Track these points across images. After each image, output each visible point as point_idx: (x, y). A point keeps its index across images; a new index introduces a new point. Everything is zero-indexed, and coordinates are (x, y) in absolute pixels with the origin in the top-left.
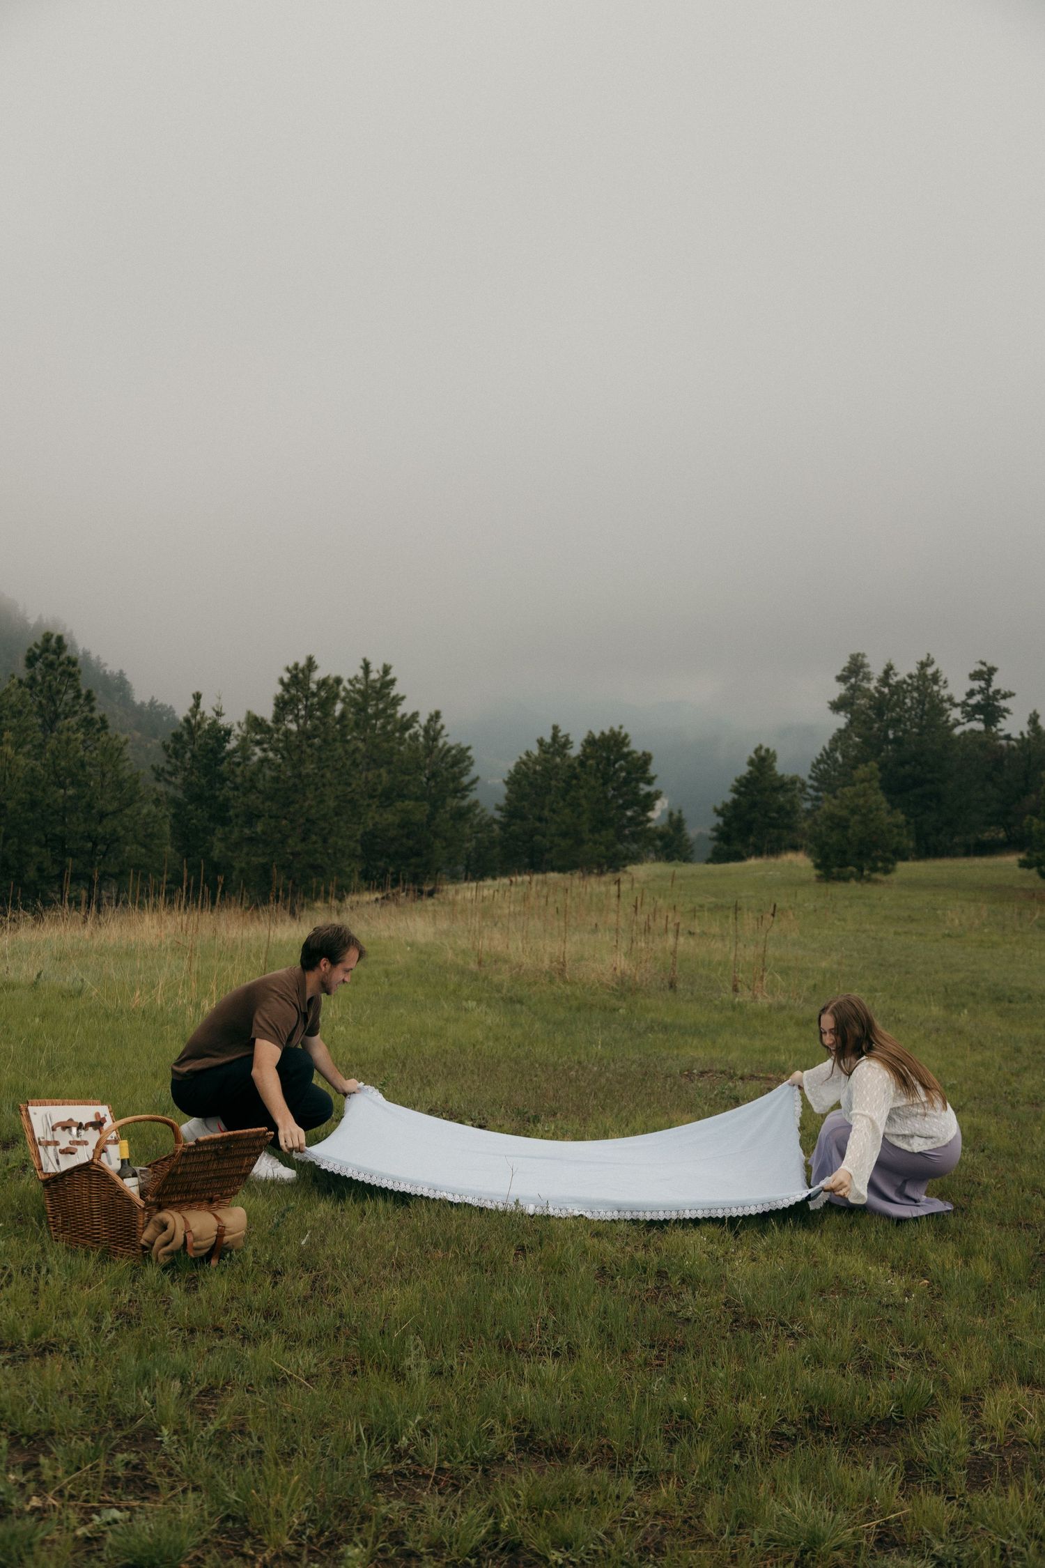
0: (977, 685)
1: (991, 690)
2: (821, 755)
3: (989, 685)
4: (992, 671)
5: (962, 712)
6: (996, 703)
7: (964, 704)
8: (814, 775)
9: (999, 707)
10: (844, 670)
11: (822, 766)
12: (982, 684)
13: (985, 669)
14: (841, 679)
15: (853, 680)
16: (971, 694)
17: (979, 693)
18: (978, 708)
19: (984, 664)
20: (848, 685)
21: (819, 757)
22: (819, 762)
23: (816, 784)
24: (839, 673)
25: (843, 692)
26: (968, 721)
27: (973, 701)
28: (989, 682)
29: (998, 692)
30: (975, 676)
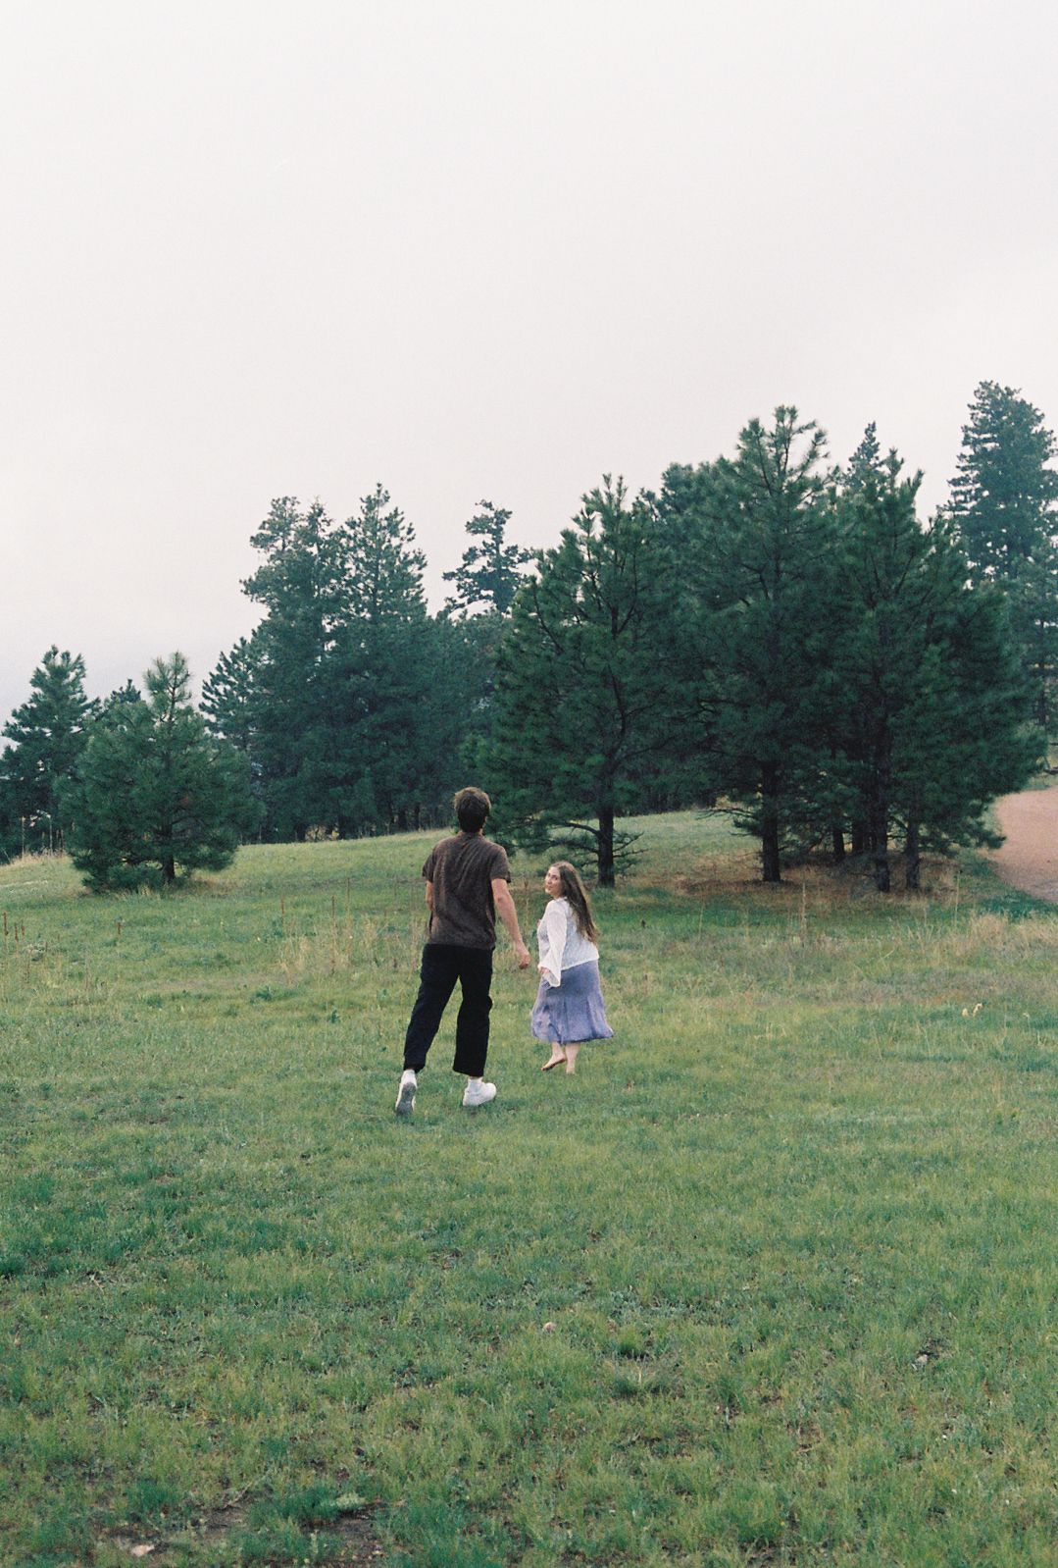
0: (479, 540)
1: (503, 548)
2: (219, 668)
3: (499, 541)
4: (502, 516)
5: (459, 587)
6: (511, 570)
7: (462, 573)
8: (208, 703)
9: (517, 575)
10: (262, 527)
11: (221, 688)
12: (488, 538)
13: (491, 514)
14: (259, 541)
15: (279, 544)
16: (471, 556)
17: (484, 553)
18: (483, 579)
19: (489, 506)
20: (273, 551)
21: (216, 673)
22: (215, 680)
23: (213, 718)
24: (255, 532)
25: (265, 564)
26: (470, 602)
27: (475, 568)
28: (497, 534)
29: (514, 549)
30: (476, 526)
